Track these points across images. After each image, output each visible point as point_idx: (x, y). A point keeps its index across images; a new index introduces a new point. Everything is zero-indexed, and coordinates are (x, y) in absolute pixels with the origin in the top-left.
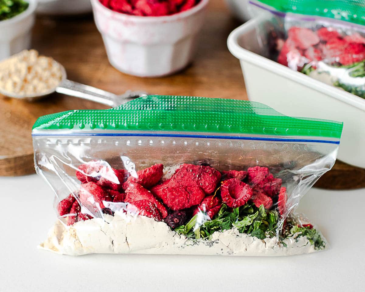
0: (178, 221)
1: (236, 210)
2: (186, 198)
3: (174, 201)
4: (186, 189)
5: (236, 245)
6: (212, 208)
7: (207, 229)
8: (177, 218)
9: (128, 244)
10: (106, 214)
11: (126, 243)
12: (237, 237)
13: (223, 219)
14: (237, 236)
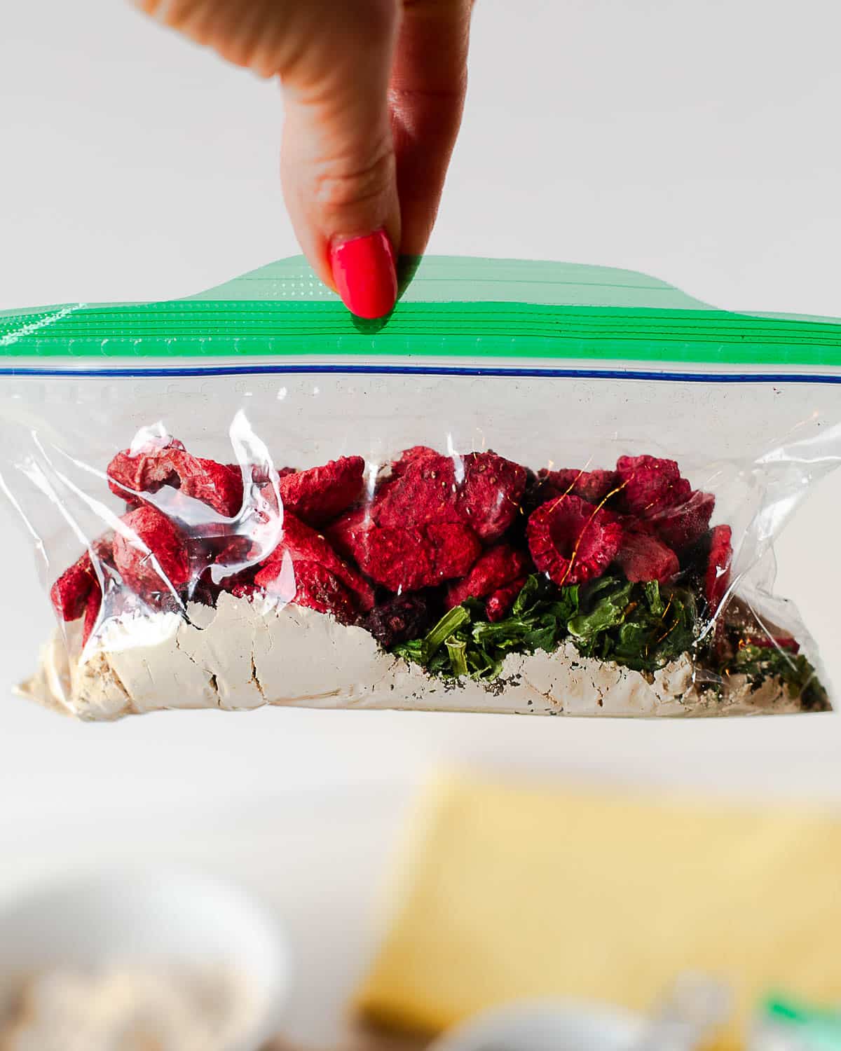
0: (403, 626)
1: (569, 594)
2: (425, 560)
3: (393, 568)
4: (425, 530)
5: (571, 690)
6: (500, 588)
7: (484, 646)
8: (399, 617)
9: (258, 686)
10: (195, 602)
11: (254, 683)
12: (573, 667)
13: (533, 620)
14: (574, 664)
